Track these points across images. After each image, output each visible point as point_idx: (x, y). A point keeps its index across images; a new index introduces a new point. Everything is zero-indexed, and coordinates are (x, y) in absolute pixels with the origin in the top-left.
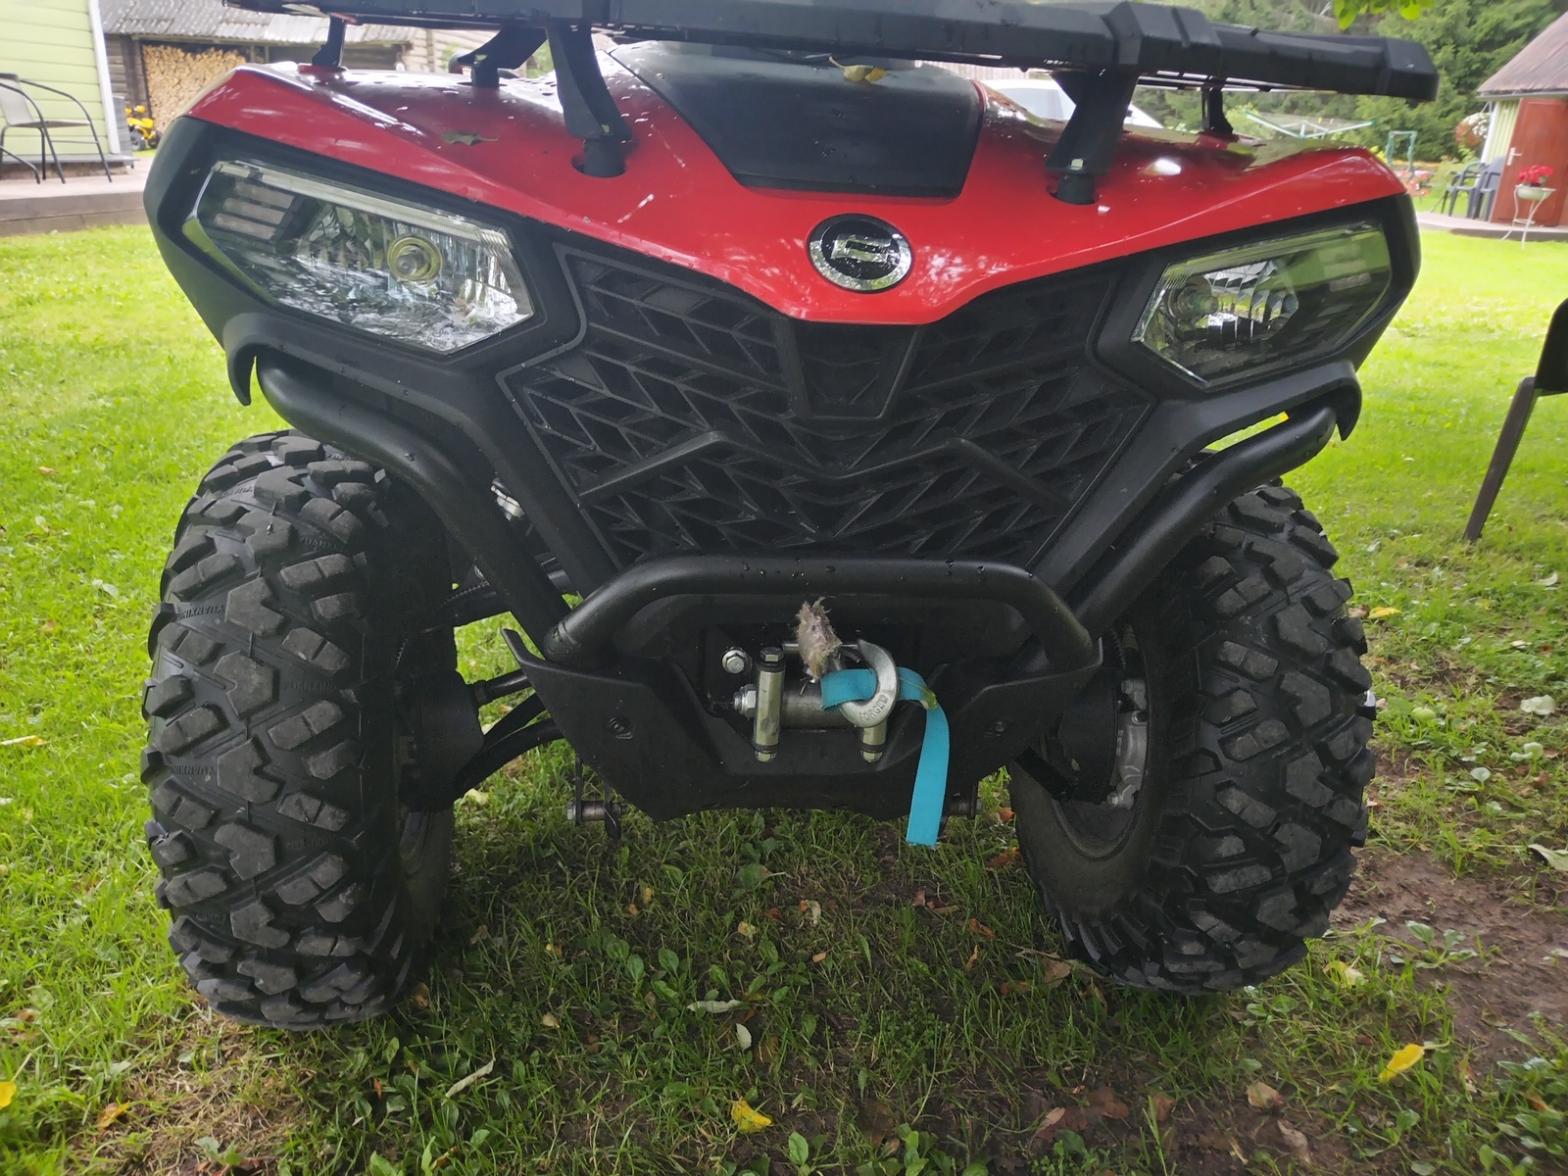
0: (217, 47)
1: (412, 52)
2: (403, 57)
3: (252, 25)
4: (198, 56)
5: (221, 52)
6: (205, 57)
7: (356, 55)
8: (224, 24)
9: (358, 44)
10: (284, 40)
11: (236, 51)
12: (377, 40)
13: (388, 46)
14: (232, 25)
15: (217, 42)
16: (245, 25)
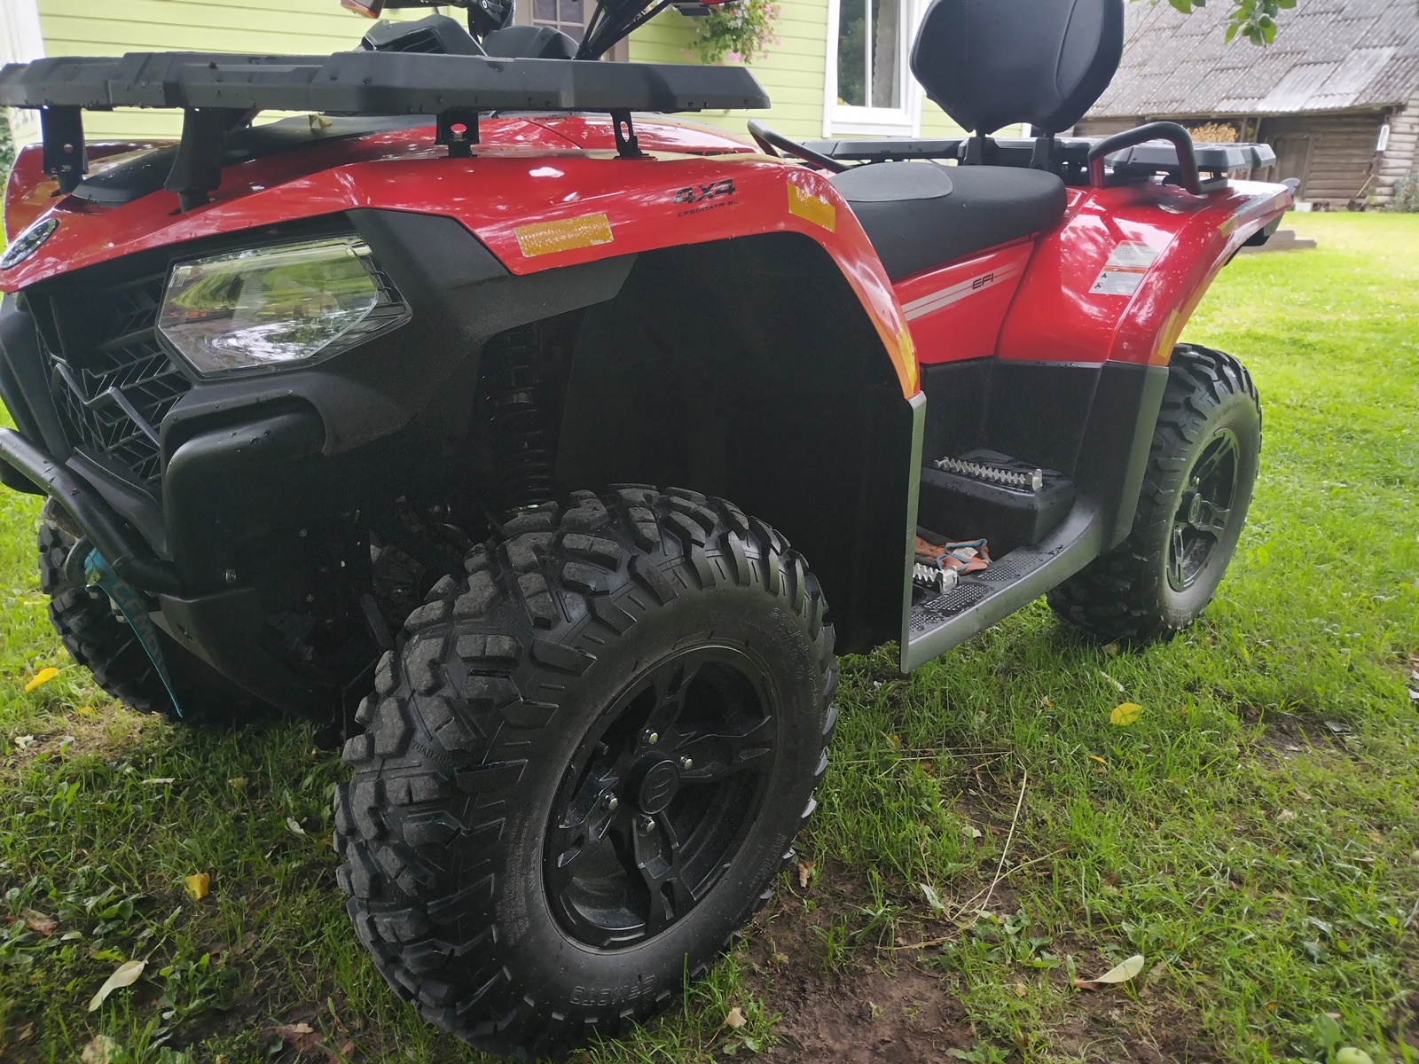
0: (1213, 121)
1: (1404, 113)
2: (1392, 119)
3: (1250, 99)
4: (1196, 130)
5: (1216, 125)
6: (1201, 129)
7: (1345, 120)
8: (1225, 100)
9: (1347, 108)
10: (1274, 110)
11: (1229, 124)
12: (1367, 103)
13: (1378, 109)
14: (1232, 100)
15: (1214, 116)
16: (1243, 100)
